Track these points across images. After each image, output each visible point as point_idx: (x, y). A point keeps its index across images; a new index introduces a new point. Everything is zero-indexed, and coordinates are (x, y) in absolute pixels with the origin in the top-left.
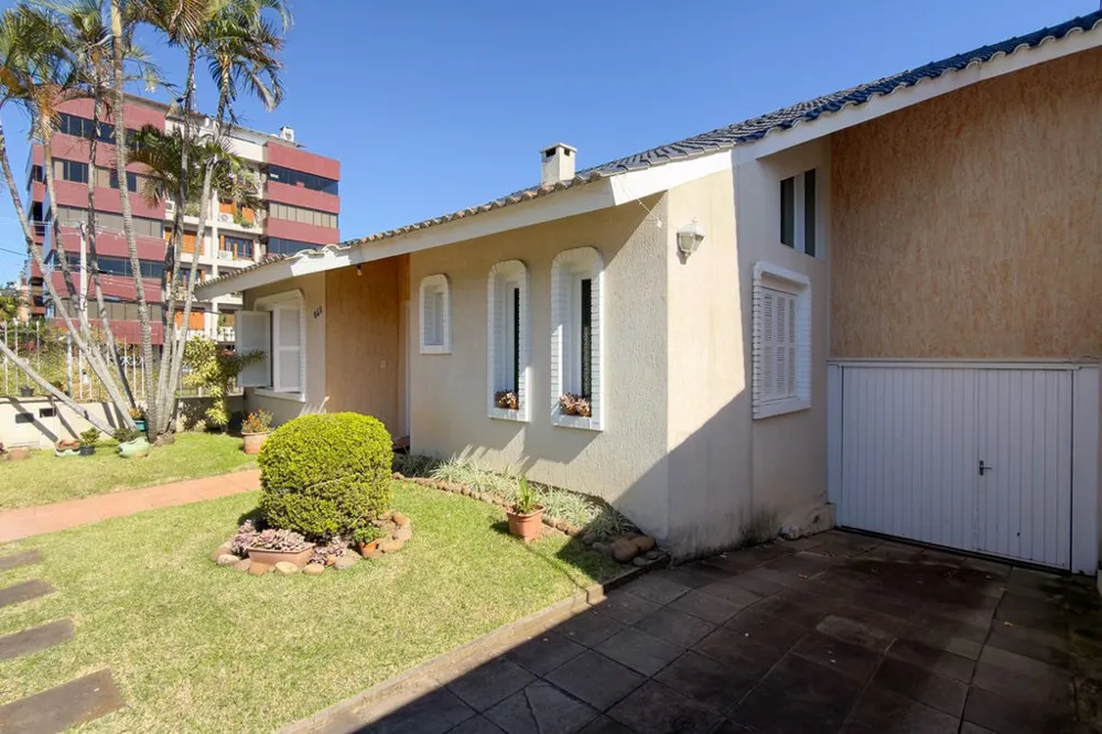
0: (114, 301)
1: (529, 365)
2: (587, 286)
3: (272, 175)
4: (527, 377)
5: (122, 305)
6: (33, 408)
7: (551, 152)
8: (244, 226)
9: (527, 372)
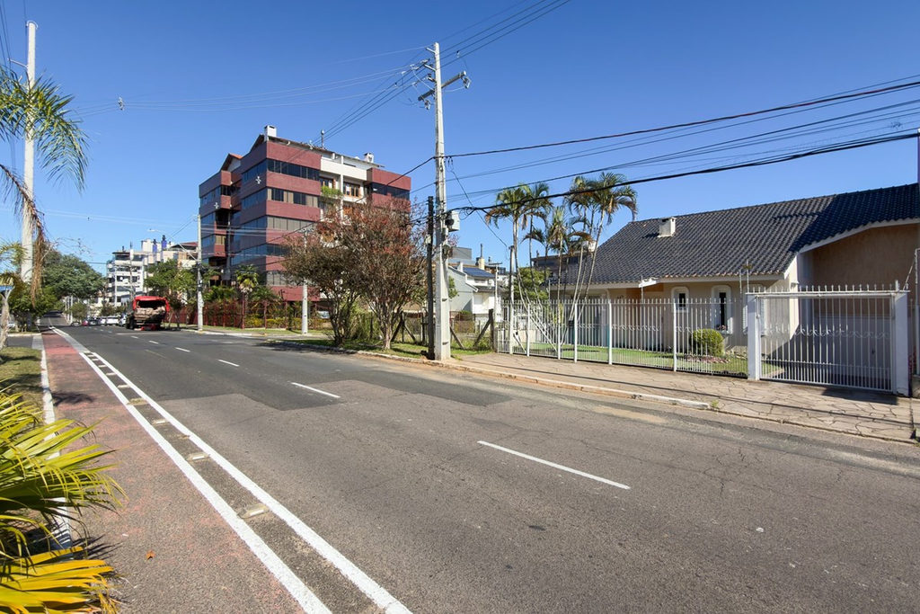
1: (732, 317)
9: (731, 319)
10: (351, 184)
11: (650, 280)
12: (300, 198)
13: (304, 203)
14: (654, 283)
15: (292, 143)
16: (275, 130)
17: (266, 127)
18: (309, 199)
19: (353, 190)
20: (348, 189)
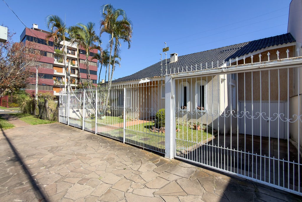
0: (44, 85)
1: (189, 101)
2: (203, 87)
3: (81, 52)
4: (188, 104)
5: (46, 86)
6: (75, 110)
7: (173, 55)
8: (73, 65)
9: (189, 102)
10: (71, 50)
11: (146, 79)
12: (45, 53)
13: (46, 55)
14: (149, 81)
15: (43, 31)
16: (37, 26)
17: (33, 24)
18: (48, 54)
19: (72, 52)
20: (70, 52)
